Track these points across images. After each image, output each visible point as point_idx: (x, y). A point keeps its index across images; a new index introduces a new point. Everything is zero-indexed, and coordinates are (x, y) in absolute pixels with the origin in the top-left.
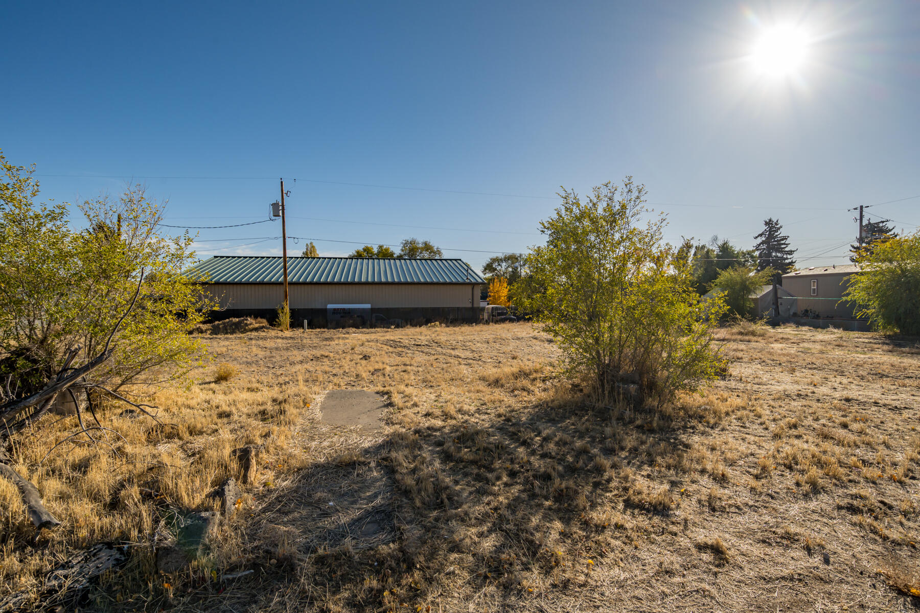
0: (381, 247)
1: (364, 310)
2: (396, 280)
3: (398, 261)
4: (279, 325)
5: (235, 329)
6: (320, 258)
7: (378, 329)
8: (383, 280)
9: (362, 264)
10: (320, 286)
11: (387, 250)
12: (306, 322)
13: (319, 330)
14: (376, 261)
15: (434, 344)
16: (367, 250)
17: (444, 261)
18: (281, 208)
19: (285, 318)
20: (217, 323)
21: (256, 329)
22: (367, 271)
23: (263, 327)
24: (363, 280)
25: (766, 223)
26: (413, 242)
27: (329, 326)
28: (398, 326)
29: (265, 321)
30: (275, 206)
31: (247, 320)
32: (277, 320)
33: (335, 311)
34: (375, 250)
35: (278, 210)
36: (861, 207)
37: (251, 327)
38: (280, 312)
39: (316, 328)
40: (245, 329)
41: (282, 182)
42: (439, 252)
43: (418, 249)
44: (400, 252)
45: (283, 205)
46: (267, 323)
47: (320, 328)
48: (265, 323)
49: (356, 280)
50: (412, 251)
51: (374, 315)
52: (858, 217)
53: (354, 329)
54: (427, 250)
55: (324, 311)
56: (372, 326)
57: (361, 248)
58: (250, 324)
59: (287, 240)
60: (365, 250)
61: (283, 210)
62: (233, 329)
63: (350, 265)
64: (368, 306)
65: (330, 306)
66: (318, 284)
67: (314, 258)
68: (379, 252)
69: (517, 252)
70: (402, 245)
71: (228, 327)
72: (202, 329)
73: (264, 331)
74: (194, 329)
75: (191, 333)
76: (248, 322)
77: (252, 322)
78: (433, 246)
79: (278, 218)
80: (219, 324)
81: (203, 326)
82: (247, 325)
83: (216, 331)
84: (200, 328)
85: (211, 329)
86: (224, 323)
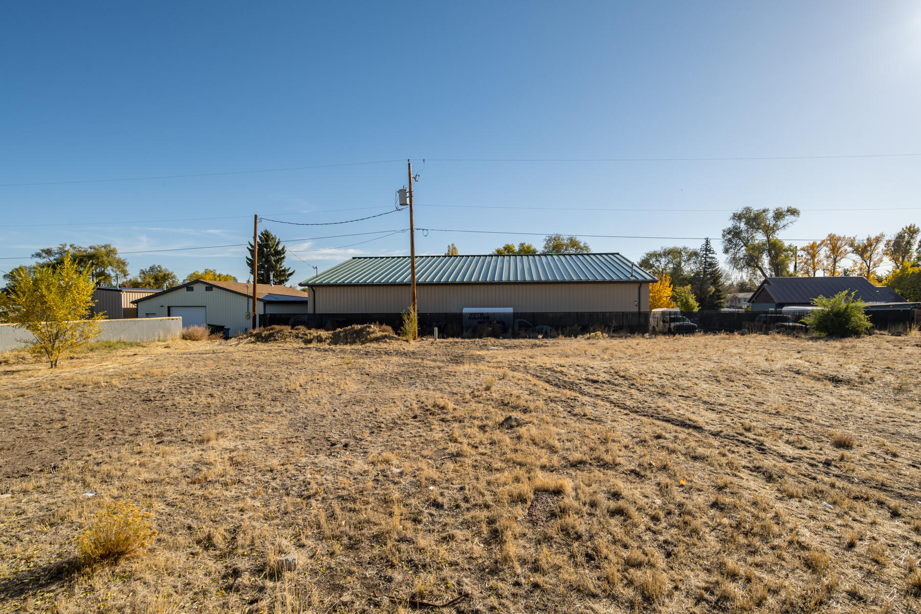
0: (522, 245)
1: (505, 314)
2: (543, 279)
3: (543, 257)
4: (405, 334)
5: (356, 338)
6: (457, 256)
7: (523, 341)
8: (528, 278)
9: (503, 262)
10: (455, 287)
11: (528, 248)
12: (436, 329)
13: (450, 340)
14: (519, 258)
15: (621, 381)
16: (508, 248)
17: (592, 256)
18: (408, 195)
19: (412, 325)
20: (339, 330)
21: (377, 340)
22: (508, 270)
23: (386, 336)
24: (504, 279)
26: (557, 238)
27: (465, 334)
28: (546, 336)
29: (389, 328)
30: (402, 192)
31: (370, 327)
32: (402, 328)
33: (473, 316)
34: (517, 249)
35: (406, 197)
37: (373, 336)
38: (405, 317)
39: (448, 337)
40: (366, 339)
41: (409, 164)
42: (587, 248)
43: (562, 245)
44: (543, 249)
45: (410, 192)
46: (391, 331)
47: (453, 337)
48: (389, 331)
49: (496, 279)
50: (556, 248)
51: (517, 321)
53: (493, 340)
54: (573, 246)
55: (459, 317)
56: (515, 336)
57: (501, 246)
58: (373, 333)
59: (415, 232)
60: (505, 248)
61: (411, 197)
62: (354, 339)
63: (489, 263)
64: (510, 310)
65: (466, 310)
66: (454, 284)
67: (451, 256)
68: (520, 251)
69: (679, 245)
70: (545, 242)
71: (349, 336)
72: (321, 338)
73: (386, 342)
74: (314, 337)
75: (310, 341)
76: (371, 330)
77: (375, 330)
78: (580, 243)
79: (406, 206)
80: (340, 332)
81: (324, 334)
82: (369, 333)
83: (335, 340)
84: (320, 336)
85: (331, 338)
86: (345, 331)
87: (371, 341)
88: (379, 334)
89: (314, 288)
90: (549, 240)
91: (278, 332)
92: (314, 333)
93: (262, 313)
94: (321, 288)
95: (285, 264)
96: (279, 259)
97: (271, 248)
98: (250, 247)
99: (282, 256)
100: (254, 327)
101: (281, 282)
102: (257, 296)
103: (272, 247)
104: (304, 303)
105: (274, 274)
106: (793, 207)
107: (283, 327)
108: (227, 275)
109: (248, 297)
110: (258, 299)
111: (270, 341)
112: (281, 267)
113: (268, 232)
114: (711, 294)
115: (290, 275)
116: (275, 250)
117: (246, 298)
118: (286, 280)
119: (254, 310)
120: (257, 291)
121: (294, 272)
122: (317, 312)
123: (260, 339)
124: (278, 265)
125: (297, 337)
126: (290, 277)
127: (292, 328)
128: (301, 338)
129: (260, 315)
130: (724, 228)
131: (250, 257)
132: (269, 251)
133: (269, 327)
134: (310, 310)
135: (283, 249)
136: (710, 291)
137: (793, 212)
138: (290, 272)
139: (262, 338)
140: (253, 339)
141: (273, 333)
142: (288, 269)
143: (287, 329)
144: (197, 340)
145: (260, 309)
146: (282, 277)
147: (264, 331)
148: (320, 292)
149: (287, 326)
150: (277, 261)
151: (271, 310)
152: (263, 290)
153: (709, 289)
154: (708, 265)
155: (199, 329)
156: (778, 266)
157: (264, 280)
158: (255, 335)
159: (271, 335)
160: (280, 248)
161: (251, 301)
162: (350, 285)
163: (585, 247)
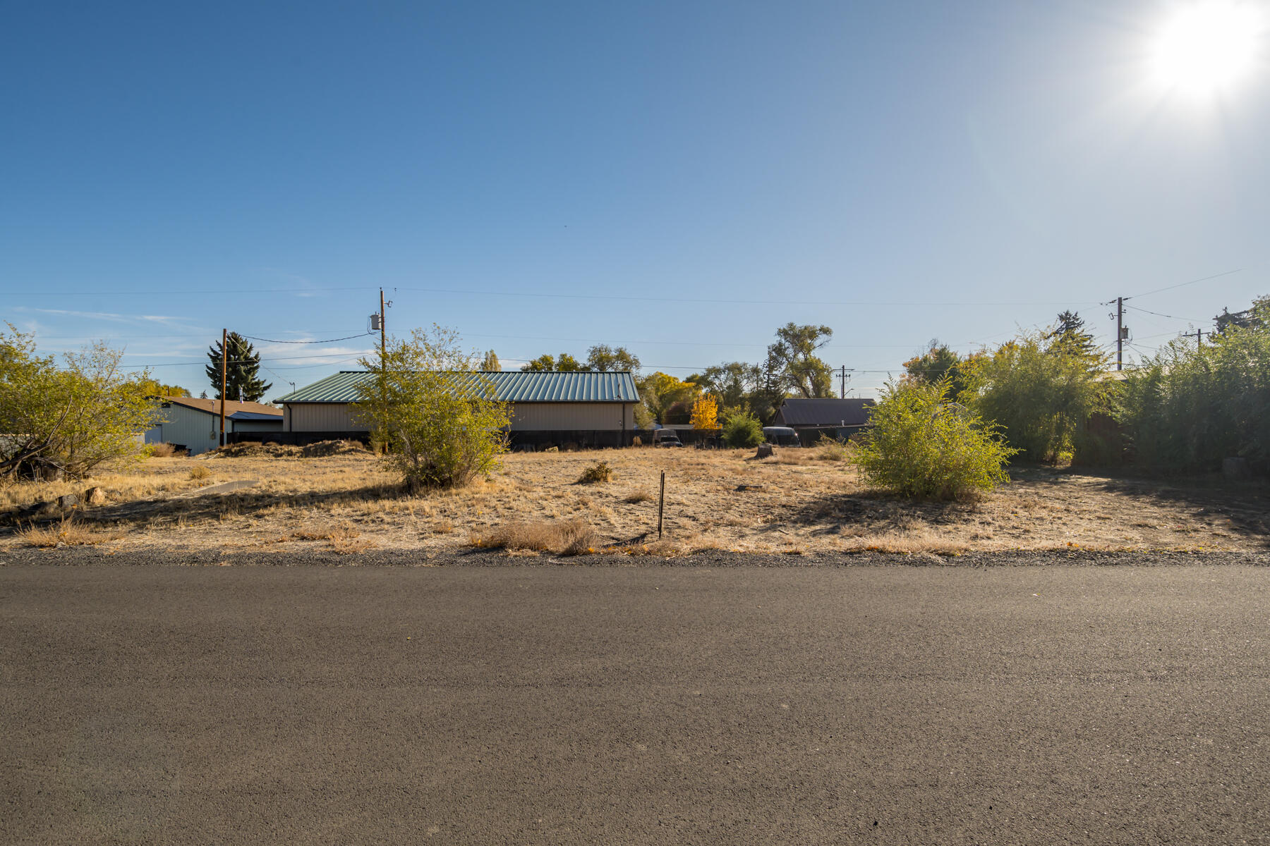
0: (563, 356)
4: (371, 448)
5: (325, 452)
11: (569, 360)
16: (545, 360)
18: (380, 320)
20: (309, 445)
21: (345, 452)
25: (1061, 318)
26: (603, 350)
30: (374, 318)
31: (340, 442)
32: (371, 443)
34: (556, 361)
35: (378, 322)
36: (1120, 299)
37: (341, 449)
40: (334, 452)
41: (382, 292)
43: (609, 358)
44: (586, 363)
45: (382, 318)
46: (361, 446)
48: (358, 446)
50: (601, 361)
52: (1116, 313)
54: (620, 361)
57: (537, 357)
58: (342, 447)
60: (542, 360)
61: (383, 322)
62: (323, 452)
68: (560, 363)
70: (589, 354)
71: (319, 450)
72: (292, 452)
73: (352, 454)
74: (285, 451)
75: (281, 455)
76: (341, 445)
77: (345, 444)
78: (630, 355)
79: (377, 331)
80: (311, 447)
81: (294, 449)
82: (338, 447)
83: (306, 454)
84: (291, 451)
85: (301, 452)
86: (316, 446)
87: (339, 453)
88: (347, 448)
89: (290, 406)
90: (594, 351)
91: (248, 448)
92: (286, 448)
93: (230, 431)
94: (298, 406)
95: (259, 376)
96: (251, 368)
97: (239, 355)
98: (212, 354)
99: (256, 365)
100: (222, 444)
101: (253, 398)
102: (225, 415)
103: (242, 354)
104: (279, 422)
105: (244, 388)
106: (826, 326)
107: (253, 443)
108: (176, 387)
109: (214, 415)
110: (227, 417)
111: (241, 456)
112: (254, 379)
113: (236, 335)
114: (771, 415)
115: (266, 388)
116: (246, 358)
117: (211, 416)
118: (261, 395)
119: (222, 428)
120: (225, 409)
121: (270, 385)
122: (293, 430)
123: (229, 454)
124: (250, 377)
125: (268, 452)
126: (265, 392)
127: (263, 445)
128: (272, 453)
129: (228, 434)
130: (770, 344)
131: (212, 366)
132: (238, 359)
133: (239, 444)
134: (285, 428)
135: (256, 357)
136: (770, 413)
137: (826, 331)
138: (266, 384)
139: (232, 453)
140: (222, 454)
141: (243, 449)
142: (263, 382)
143: (258, 445)
144: (161, 457)
145: (228, 428)
146: (255, 391)
147: (234, 447)
148: (297, 411)
149: (258, 443)
150: (248, 372)
151: (240, 428)
152: (232, 408)
153: (769, 410)
154: (772, 383)
155: (162, 446)
156: (818, 386)
157: (233, 396)
158: (224, 451)
159: (241, 451)
160: (252, 355)
161: (217, 420)
162: (330, 403)
163: (634, 360)
